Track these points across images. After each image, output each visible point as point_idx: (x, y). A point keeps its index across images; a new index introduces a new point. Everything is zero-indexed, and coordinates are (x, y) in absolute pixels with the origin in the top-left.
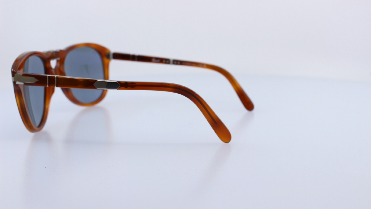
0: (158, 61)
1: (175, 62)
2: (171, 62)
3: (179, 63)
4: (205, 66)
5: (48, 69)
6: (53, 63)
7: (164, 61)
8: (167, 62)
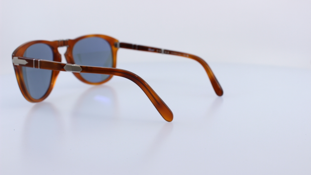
0: (153, 50)
1: (166, 52)
2: (163, 51)
3: (168, 52)
4: (188, 56)
5: (57, 57)
6: (62, 50)
7: (157, 51)
8: (160, 51)
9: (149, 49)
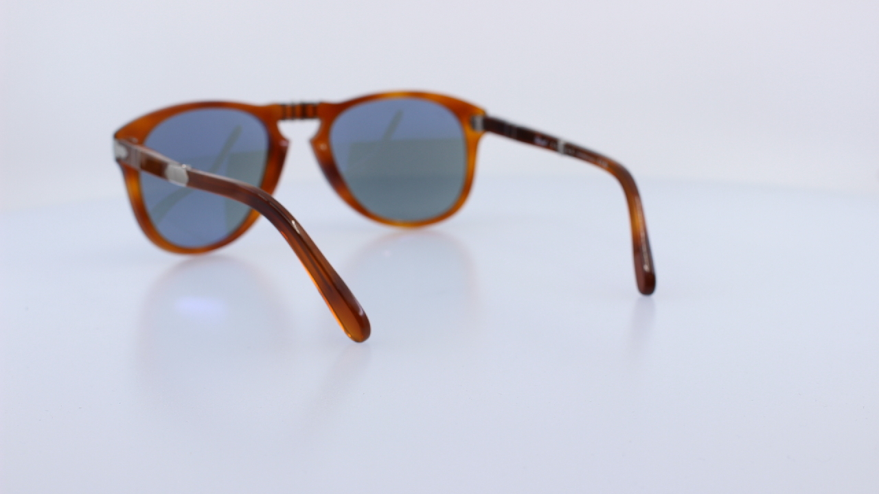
0: (544, 143)
1: (568, 150)
2: (562, 148)
3: (573, 151)
7: (552, 144)
8: (555, 146)
9: (538, 140)
